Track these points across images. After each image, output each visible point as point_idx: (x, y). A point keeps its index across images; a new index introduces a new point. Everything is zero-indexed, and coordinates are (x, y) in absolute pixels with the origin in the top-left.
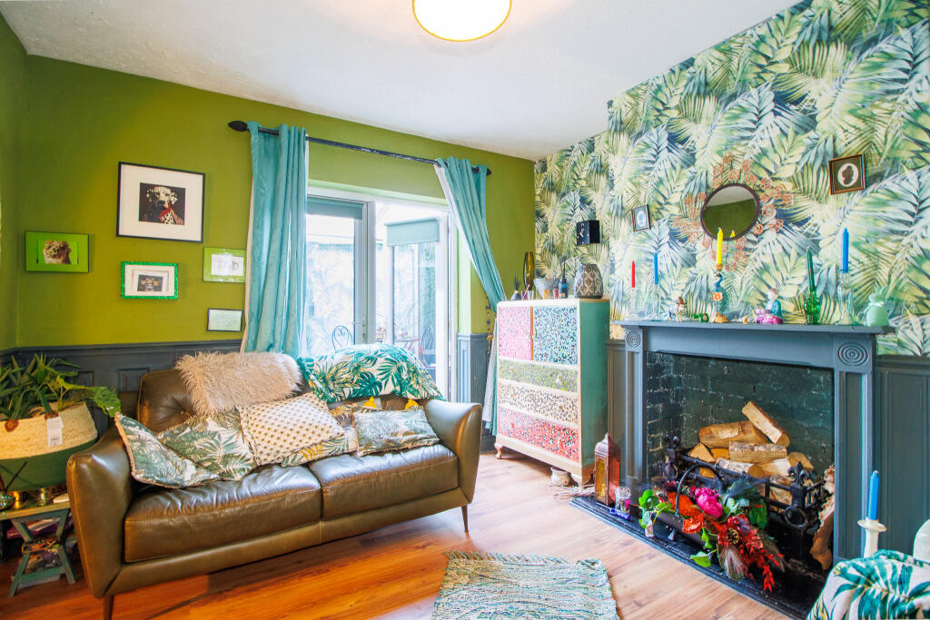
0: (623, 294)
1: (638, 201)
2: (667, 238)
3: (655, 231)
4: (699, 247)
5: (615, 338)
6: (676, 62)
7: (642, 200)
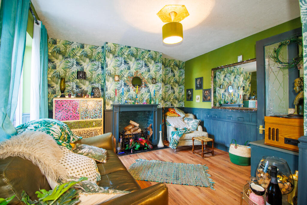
0: (110, 97)
1: (115, 73)
2: (123, 85)
3: (120, 82)
4: (131, 88)
5: (108, 109)
6: (127, 45)
7: (117, 73)
